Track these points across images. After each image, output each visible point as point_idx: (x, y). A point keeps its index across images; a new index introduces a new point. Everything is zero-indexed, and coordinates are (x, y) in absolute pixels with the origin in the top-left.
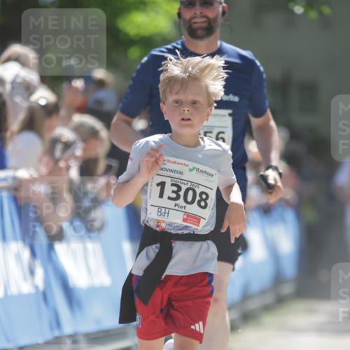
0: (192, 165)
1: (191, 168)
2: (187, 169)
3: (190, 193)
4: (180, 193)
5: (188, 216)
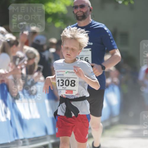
1: (66, 72)
3: (67, 82)
4: (64, 83)
5: (67, 91)
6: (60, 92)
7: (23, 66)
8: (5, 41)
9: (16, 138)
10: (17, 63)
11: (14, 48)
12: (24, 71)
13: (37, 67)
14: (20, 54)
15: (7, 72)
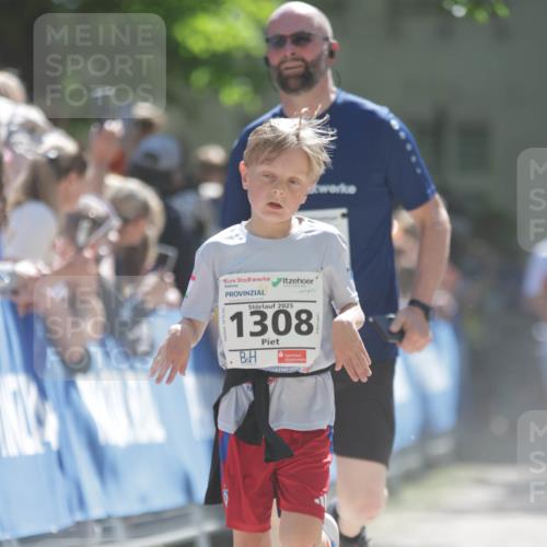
0: (274, 276)
1: (275, 280)
2: (269, 284)
4: (266, 322)
5: (284, 352)
6: (253, 359)
7: (104, 250)
8: (39, 158)
9: (79, 517)
10: (82, 237)
11: (71, 183)
12: (107, 269)
13: (153, 253)
14: (94, 205)
15: (46, 271)
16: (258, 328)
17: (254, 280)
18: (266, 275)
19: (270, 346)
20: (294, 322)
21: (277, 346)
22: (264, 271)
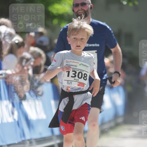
0: (80, 63)
2: (79, 64)
3: (80, 74)
4: (76, 74)
6: (71, 84)
16: (74, 75)
17: (75, 62)
18: (78, 62)
19: (76, 81)
20: (83, 76)
21: (78, 81)
22: (78, 61)
